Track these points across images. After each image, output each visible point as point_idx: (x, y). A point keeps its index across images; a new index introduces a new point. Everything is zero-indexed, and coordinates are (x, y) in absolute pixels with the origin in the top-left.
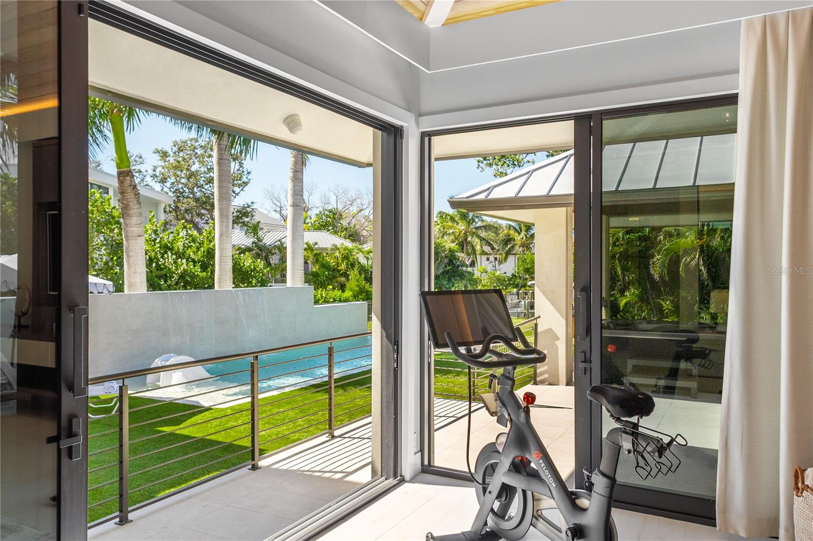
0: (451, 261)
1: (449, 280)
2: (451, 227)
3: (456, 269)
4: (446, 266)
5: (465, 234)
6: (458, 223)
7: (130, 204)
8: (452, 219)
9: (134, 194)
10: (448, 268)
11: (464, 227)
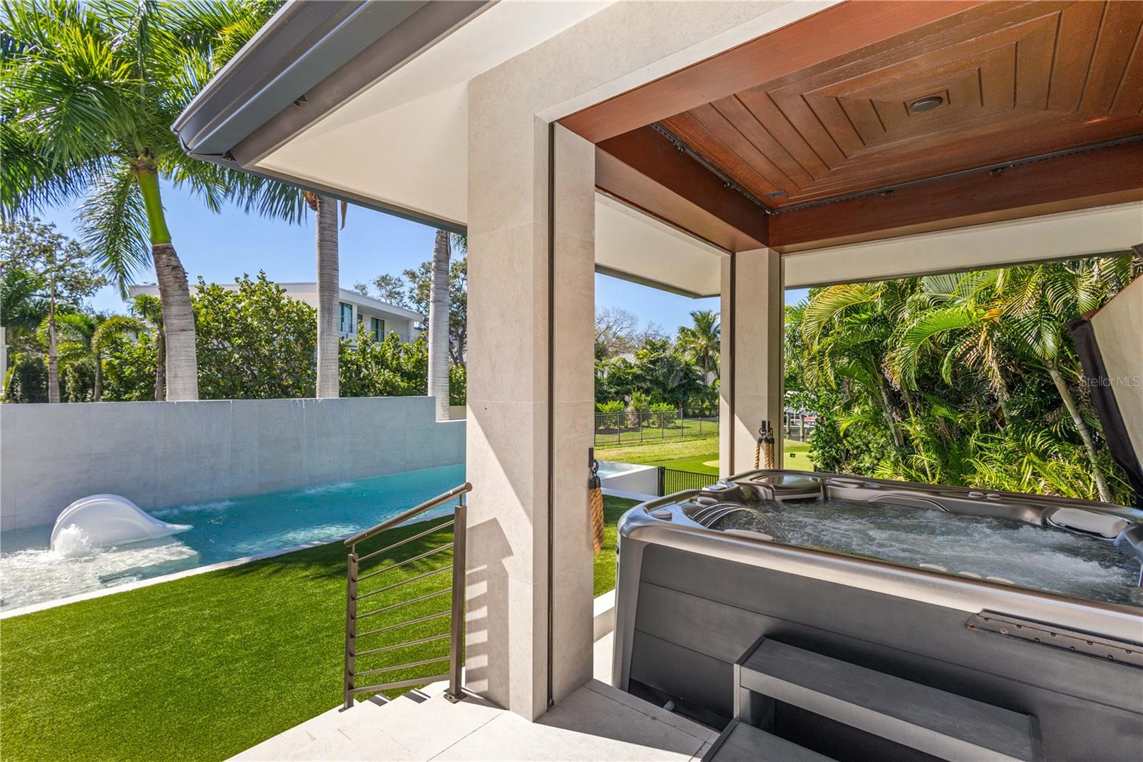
0: (686, 374)
1: (685, 393)
2: (693, 342)
3: (691, 383)
4: (681, 380)
5: (706, 348)
6: (699, 338)
7: (168, 289)
8: (694, 334)
9: (173, 277)
10: (684, 381)
11: (705, 342)
